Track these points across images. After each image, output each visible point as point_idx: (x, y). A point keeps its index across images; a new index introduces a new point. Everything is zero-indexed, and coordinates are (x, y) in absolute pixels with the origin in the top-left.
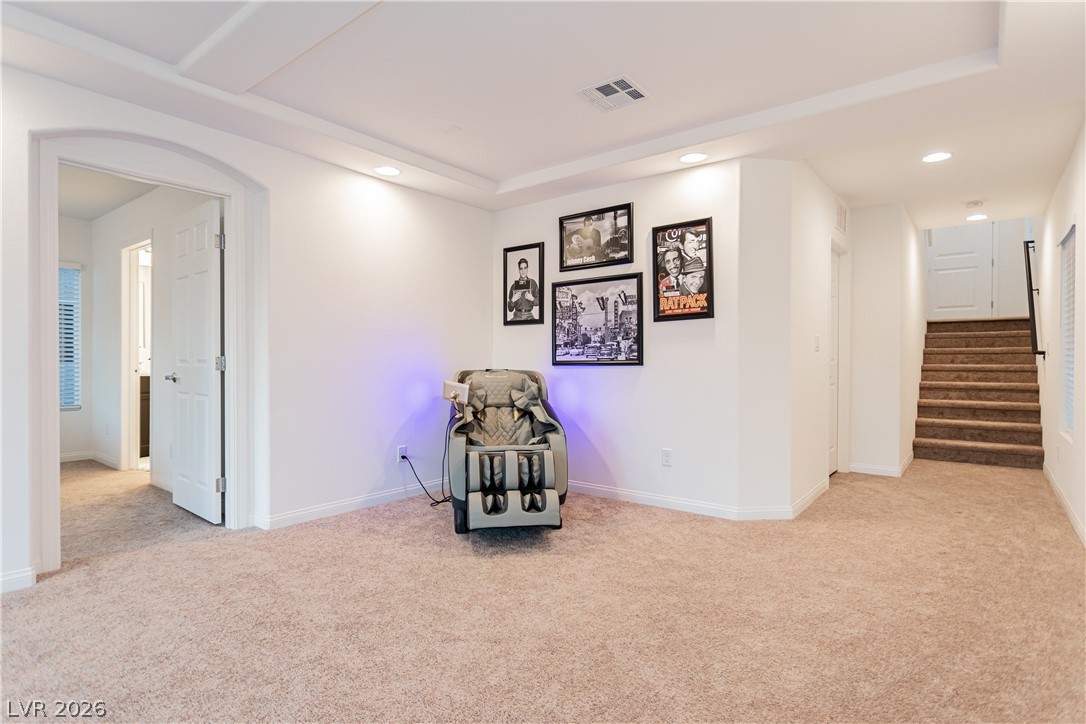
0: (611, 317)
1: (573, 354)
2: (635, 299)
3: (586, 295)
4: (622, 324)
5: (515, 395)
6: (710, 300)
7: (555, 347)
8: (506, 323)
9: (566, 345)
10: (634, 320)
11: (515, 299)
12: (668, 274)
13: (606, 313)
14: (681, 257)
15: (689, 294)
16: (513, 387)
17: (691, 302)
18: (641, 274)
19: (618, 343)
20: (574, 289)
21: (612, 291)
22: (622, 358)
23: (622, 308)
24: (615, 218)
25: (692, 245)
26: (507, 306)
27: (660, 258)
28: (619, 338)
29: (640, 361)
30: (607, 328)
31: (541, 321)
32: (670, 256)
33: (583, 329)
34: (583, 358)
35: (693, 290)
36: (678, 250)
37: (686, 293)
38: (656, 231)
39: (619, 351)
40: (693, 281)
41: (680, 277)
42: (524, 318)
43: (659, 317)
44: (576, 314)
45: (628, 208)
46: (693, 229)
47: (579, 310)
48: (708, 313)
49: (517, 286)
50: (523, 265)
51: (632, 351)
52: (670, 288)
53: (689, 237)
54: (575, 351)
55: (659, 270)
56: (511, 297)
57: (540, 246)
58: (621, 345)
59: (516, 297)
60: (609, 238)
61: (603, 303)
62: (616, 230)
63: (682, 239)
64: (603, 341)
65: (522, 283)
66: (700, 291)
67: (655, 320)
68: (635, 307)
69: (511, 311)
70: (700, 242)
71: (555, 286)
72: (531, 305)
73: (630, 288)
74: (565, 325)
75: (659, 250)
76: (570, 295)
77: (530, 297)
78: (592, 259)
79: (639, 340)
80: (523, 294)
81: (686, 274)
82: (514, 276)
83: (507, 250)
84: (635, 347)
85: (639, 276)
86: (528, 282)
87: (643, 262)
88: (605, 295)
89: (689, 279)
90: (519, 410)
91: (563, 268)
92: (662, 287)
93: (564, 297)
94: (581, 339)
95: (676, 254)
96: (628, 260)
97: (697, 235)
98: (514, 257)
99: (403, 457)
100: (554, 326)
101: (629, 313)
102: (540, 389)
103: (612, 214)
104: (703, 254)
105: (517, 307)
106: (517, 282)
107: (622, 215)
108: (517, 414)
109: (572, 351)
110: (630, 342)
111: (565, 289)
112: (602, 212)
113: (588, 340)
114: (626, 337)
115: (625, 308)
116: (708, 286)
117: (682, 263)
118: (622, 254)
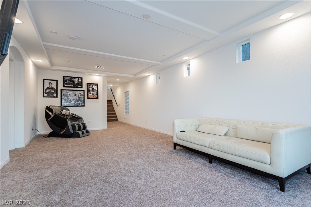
0: (77, 97)
2: (83, 95)
3: (70, 93)
4: (80, 99)
6: (98, 96)
7: (61, 103)
9: (65, 102)
10: (83, 98)
12: (90, 91)
13: (76, 97)
14: (92, 89)
15: (94, 95)
17: (94, 96)
20: (67, 91)
21: (77, 93)
22: (80, 105)
23: (80, 96)
24: (78, 79)
25: (94, 87)
26: (44, 93)
27: (88, 88)
28: (79, 102)
29: (84, 106)
30: (76, 100)
31: (57, 97)
32: (90, 88)
33: (70, 99)
34: (70, 105)
35: (95, 94)
36: (92, 87)
37: (93, 94)
38: (87, 84)
39: (79, 104)
40: (95, 93)
41: (92, 92)
42: (50, 96)
43: (88, 98)
44: (68, 96)
45: (82, 78)
47: (69, 95)
48: (97, 98)
49: (48, 88)
50: (50, 84)
51: (82, 104)
52: (90, 94)
55: (88, 90)
56: (46, 90)
57: (56, 81)
58: (80, 103)
59: (48, 91)
60: (77, 83)
61: (75, 95)
62: (79, 82)
63: (93, 86)
64: (75, 102)
65: (50, 88)
66: (96, 95)
68: (83, 96)
69: (46, 94)
70: (96, 87)
71: (61, 90)
72: (53, 93)
73: (82, 93)
74: (65, 98)
75: (88, 87)
76: (66, 92)
77: (53, 91)
78: (73, 86)
80: (50, 90)
83: (44, 80)
84: (83, 103)
85: (84, 91)
86: (52, 88)
87: (85, 88)
89: (94, 93)
91: (64, 86)
92: (89, 93)
93: (64, 93)
94: (69, 101)
96: (82, 87)
97: (96, 86)
98: (47, 82)
99: (33, 129)
100: (61, 98)
101: (82, 97)
103: (78, 78)
104: (97, 89)
105: (48, 93)
106: (48, 87)
107: (80, 79)
109: (67, 104)
110: (82, 102)
111: (65, 91)
112: (75, 78)
113: (72, 102)
114: (81, 101)
115: (81, 96)
116: (97, 94)
117: (93, 90)
118: (80, 86)
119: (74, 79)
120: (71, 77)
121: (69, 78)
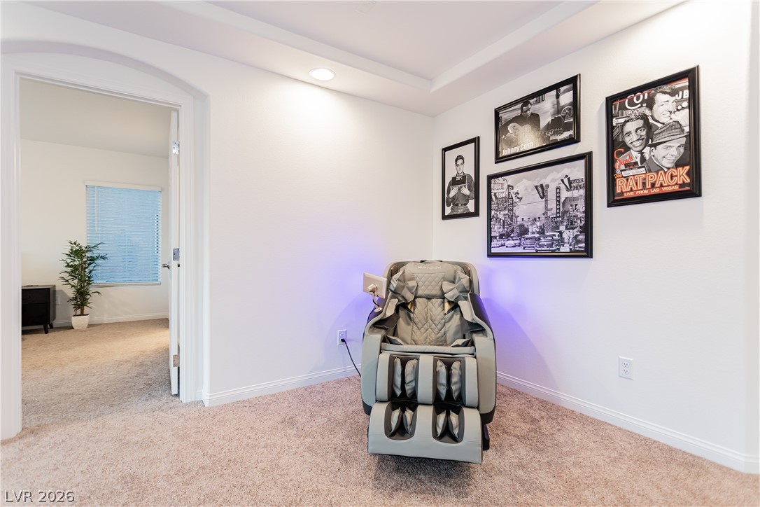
0: (552, 205)
1: (509, 246)
2: (582, 184)
3: (523, 185)
4: (565, 212)
5: (447, 286)
6: (696, 174)
7: (490, 239)
8: (444, 217)
9: (501, 236)
10: (581, 206)
11: (452, 193)
12: (627, 149)
13: (546, 201)
14: (648, 126)
15: (659, 169)
16: (444, 279)
17: (662, 179)
18: (590, 154)
19: (561, 233)
20: (510, 179)
21: (552, 178)
22: (565, 249)
23: (565, 194)
24: (558, 97)
26: (445, 202)
27: (616, 132)
28: (562, 228)
29: (588, 253)
30: (547, 218)
31: (476, 214)
32: (632, 126)
33: (519, 219)
34: (520, 250)
35: (667, 163)
36: (644, 117)
38: (611, 100)
39: (561, 241)
40: (668, 152)
41: (647, 150)
42: (460, 212)
43: (615, 201)
44: (513, 204)
45: (573, 82)
46: (667, 88)
47: (515, 200)
48: (692, 190)
49: (454, 182)
50: (460, 162)
51: (578, 242)
52: (630, 166)
53: (660, 98)
54: (511, 242)
55: (615, 145)
56: (449, 193)
57: (476, 141)
58: (565, 236)
59: (454, 192)
60: (549, 119)
61: (542, 191)
62: (559, 109)
63: (650, 103)
64: (542, 232)
65: (458, 178)
66: (678, 164)
67: (609, 205)
68: (582, 192)
69: (448, 206)
70: (679, 101)
71: (490, 178)
72: (467, 198)
73: (576, 171)
74: (501, 216)
75: (616, 121)
76: (506, 186)
77: (466, 191)
79: (588, 229)
80: (460, 189)
81: (655, 146)
82: (451, 173)
83: (445, 150)
84: (582, 237)
85: (587, 157)
86: (464, 177)
87: (593, 138)
88: (544, 182)
89: (660, 151)
90: (450, 302)
91: (499, 159)
92: (619, 166)
93: (499, 189)
94: (517, 230)
95: (641, 123)
96: (574, 140)
97: (673, 93)
98: (452, 155)
99: (343, 340)
100: (490, 218)
101: (575, 199)
102: (471, 282)
103: (554, 92)
104: (683, 117)
105: (454, 202)
106: (454, 179)
107: (565, 91)
108: (447, 307)
109: (508, 243)
110: (575, 232)
111: (500, 180)
112: (540, 94)
113: (526, 231)
114: (571, 226)
115: (569, 194)
116: (692, 156)
117: (650, 132)
118: (566, 135)
119: (537, 102)
120: (525, 101)
121: (515, 112)
